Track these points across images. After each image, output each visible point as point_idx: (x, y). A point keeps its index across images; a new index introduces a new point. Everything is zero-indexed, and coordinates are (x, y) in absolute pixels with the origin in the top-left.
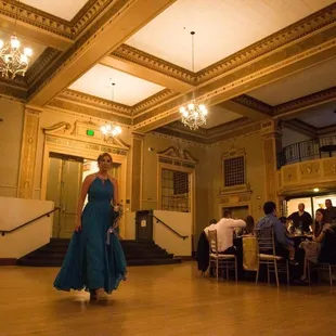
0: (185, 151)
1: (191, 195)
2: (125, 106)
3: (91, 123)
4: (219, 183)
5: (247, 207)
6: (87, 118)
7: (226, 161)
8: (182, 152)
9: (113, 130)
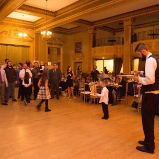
0: (58, 39)
1: (61, 56)
2: (31, 22)
3: (16, 30)
4: (73, 52)
5: (82, 62)
6: (14, 28)
7: (76, 43)
8: (57, 39)
9: (23, 35)
